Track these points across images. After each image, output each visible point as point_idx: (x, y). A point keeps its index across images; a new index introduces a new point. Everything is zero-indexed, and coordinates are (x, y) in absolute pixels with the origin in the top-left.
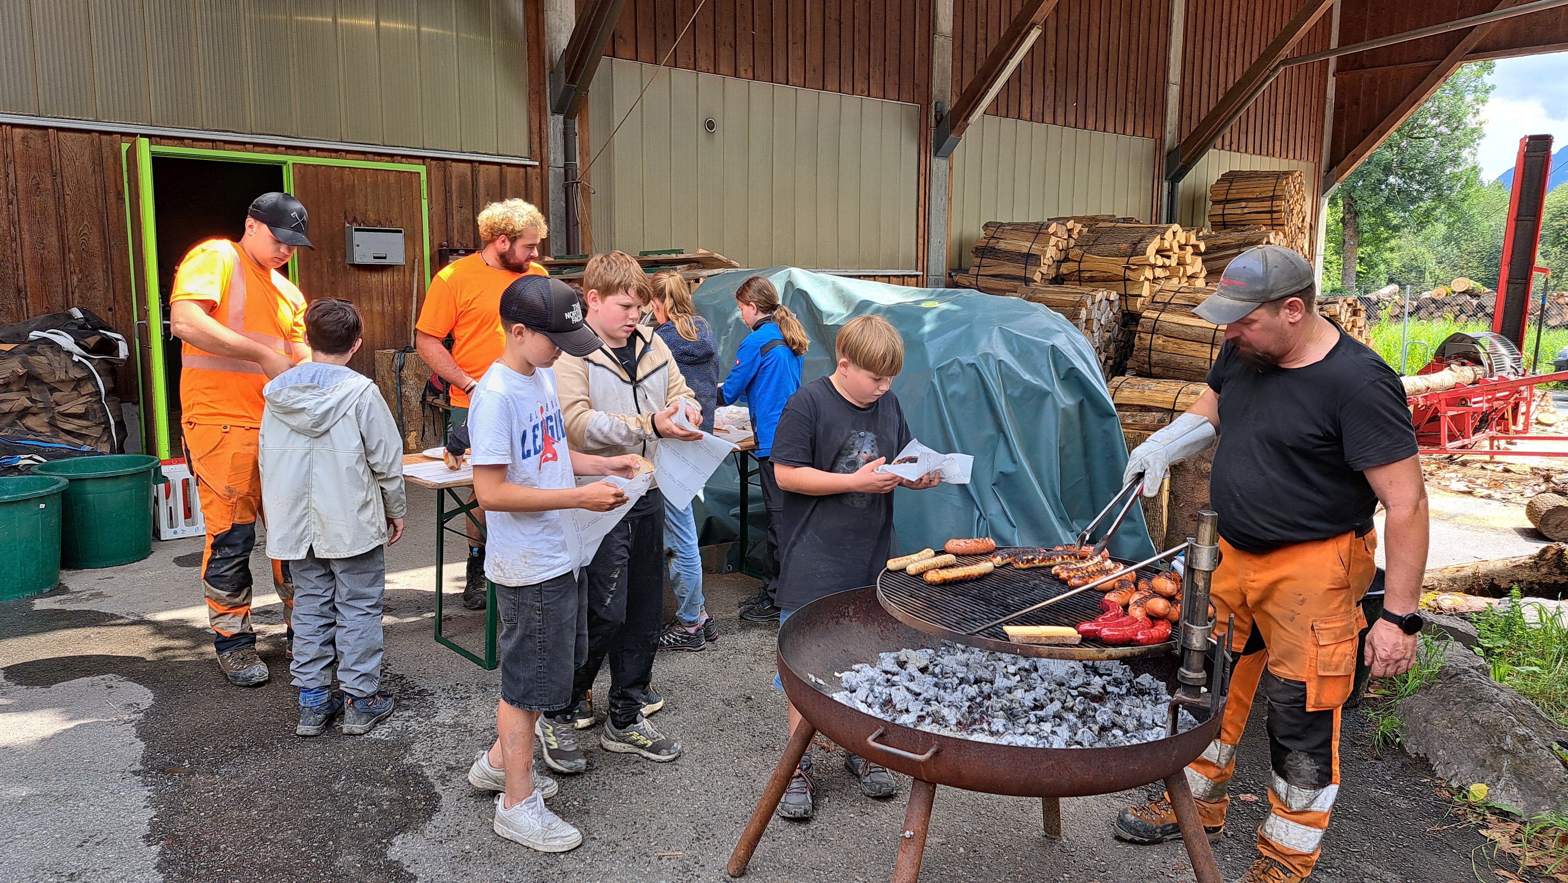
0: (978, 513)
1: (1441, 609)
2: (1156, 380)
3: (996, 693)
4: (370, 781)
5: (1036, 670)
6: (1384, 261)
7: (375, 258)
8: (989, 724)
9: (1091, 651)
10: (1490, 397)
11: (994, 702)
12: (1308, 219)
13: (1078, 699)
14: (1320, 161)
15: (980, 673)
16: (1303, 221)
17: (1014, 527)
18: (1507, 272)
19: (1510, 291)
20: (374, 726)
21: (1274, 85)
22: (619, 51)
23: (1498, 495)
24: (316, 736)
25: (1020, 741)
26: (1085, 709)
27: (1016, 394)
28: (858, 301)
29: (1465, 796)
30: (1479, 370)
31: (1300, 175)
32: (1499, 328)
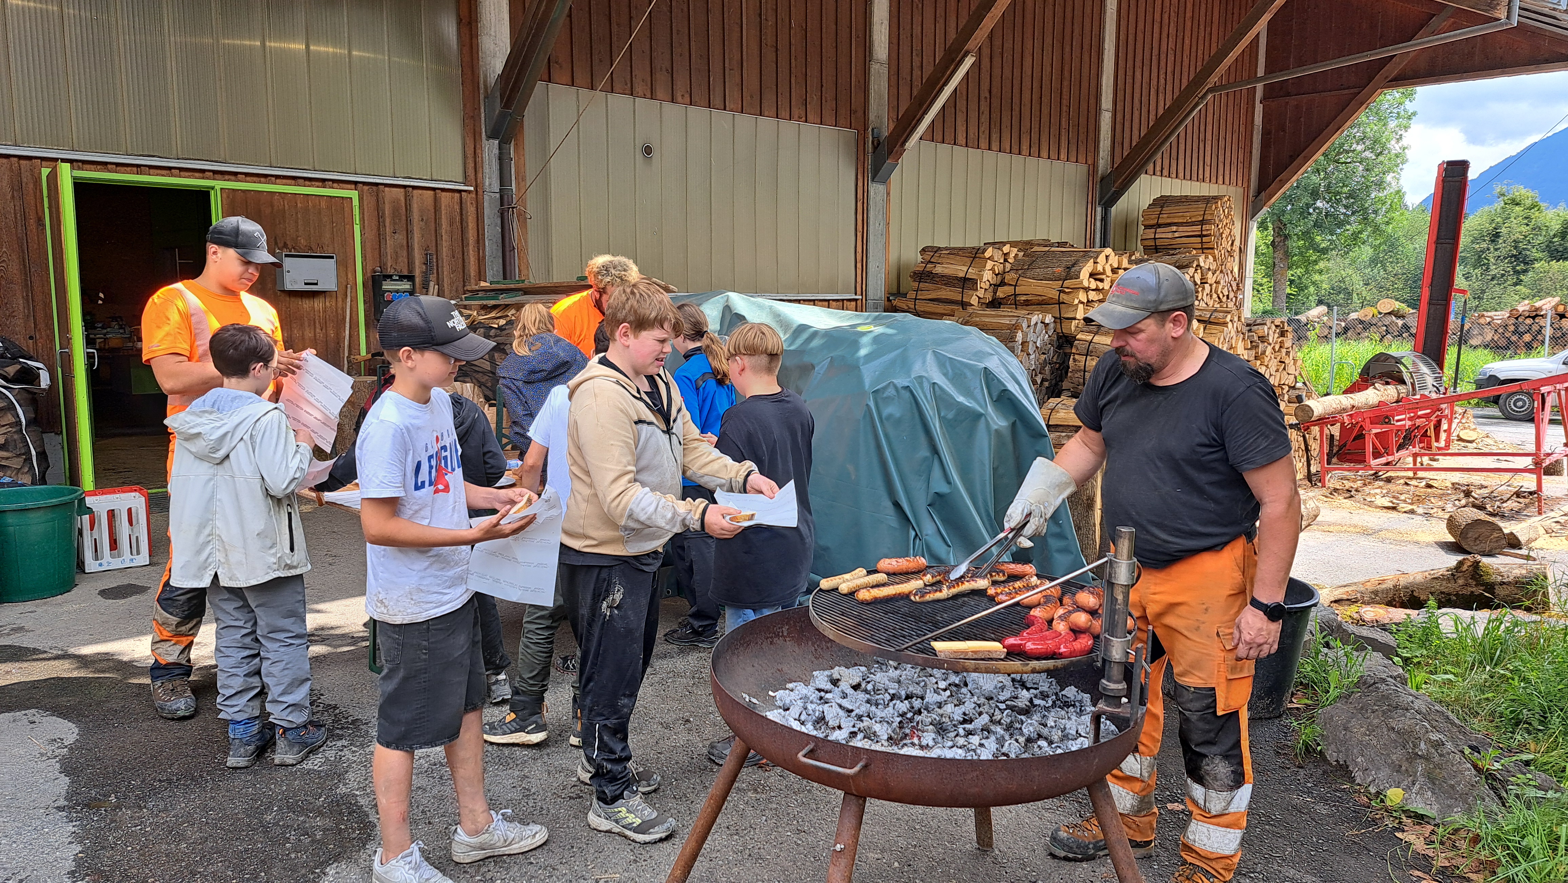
0: (913, 534)
1: (1363, 621)
3: (926, 709)
4: (303, 811)
5: (966, 685)
6: (1314, 283)
7: (306, 284)
8: (919, 739)
9: (1016, 664)
10: (1412, 415)
11: (924, 717)
12: (1237, 243)
13: (1006, 712)
14: (1249, 186)
15: (912, 689)
16: (1232, 244)
17: (949, 546)
18: (1428, 294)
19: (1431, 311)
20: (307, 756)
21: (1203, 112)
22: (555, 75)
23: (1420, 511)
24: (246, 767)
25: (949, 754)
26: (1012, 722)
27: (950, 416)
28: (795, 326)
29: (1382, 801)
30: (1402, 389)
31: (1229, 200)
32: (1421, 347)
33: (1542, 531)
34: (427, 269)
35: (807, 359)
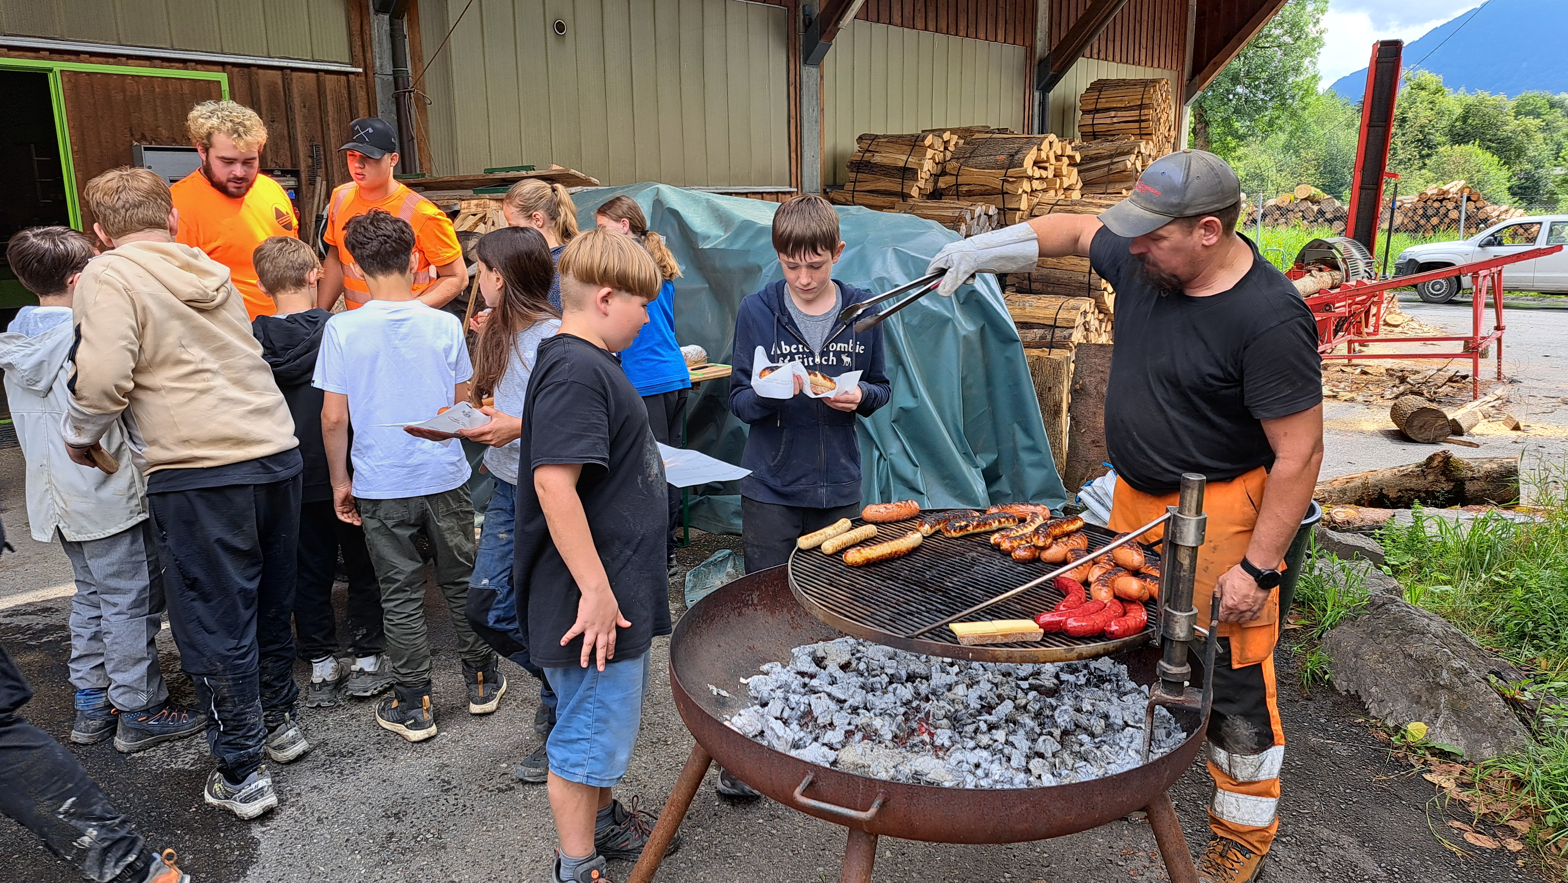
0: (877, 453)
1: (1335, 522)
2: (1036, 296)
3: (934, 693)
8: (932, 737)
9: (1060, 649)
10: (1350, 301)
13: (1031, 694)
14: (1183, 70)
15: (912, 667)
16: (1169, 130)
17: (916, 466)
18: (1360, 178)
19: (1363, 196)
23: (1360, 398)
26: (1041, 708)
27: (915, 322)
28: (737, 222)
29: (1403, 737)
30: (1337, 275)
31: (1167, 83)
32: (1352, 232)
33: (1480, 416)
34: (313, 163)
35: (752, 260)
